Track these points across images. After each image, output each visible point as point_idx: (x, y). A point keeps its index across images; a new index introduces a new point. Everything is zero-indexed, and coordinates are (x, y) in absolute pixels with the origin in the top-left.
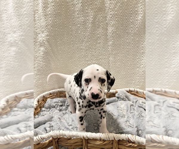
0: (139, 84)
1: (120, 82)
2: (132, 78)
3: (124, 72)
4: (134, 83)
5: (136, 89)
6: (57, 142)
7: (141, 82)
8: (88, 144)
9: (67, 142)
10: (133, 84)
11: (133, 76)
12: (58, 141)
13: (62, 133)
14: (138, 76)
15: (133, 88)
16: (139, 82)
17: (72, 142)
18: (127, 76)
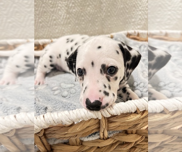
0: (140, 22)
1: (116, 23)
2: (132, 15)
3: (122, 5)
4: (134, 22)
5: (137, 31)
6: (43, 137)
7: (143, 19)
8: (109, 124)
9: (66, 133)
10: (132, 24)
11: (134, 11)
12: (44, 134)
13: (51, 119)
14: (140, 10)
15: (133, 29)
16: (141, 20)
17: (78, 129)
18: (126, 12)
